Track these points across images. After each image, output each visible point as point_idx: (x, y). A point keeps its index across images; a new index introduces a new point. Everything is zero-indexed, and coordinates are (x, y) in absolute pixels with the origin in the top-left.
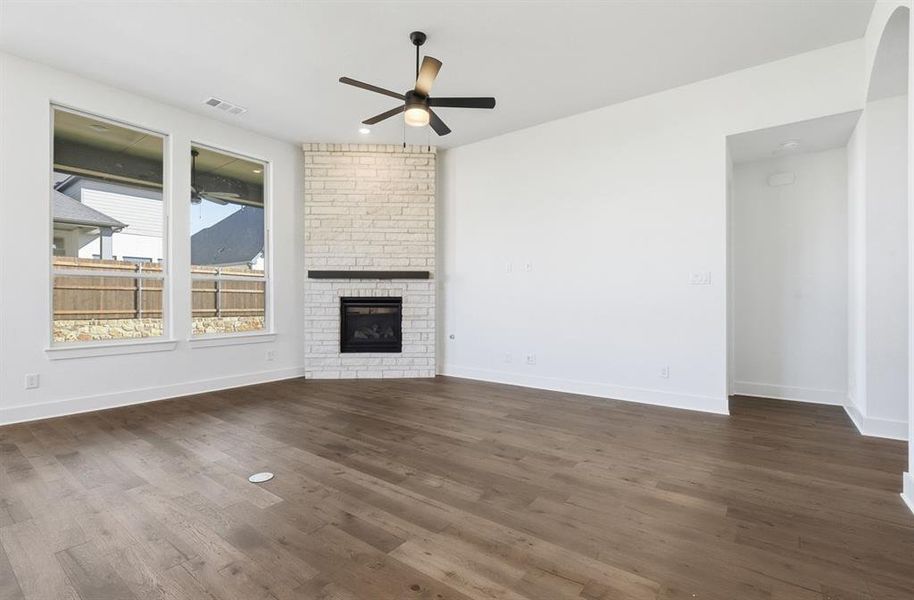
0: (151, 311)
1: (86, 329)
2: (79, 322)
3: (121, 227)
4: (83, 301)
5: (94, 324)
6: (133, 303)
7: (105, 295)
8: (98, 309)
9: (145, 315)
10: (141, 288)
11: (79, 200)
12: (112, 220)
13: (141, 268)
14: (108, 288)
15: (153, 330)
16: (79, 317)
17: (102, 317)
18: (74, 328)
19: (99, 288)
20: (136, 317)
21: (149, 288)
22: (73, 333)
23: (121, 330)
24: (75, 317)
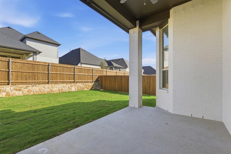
0: (53, 81)
1: (30, 88)
2: (28, 85)
3: (40, 52)
4: (29, 77)
5: (33, 86)
6: (47, 78)
7: (37, 74)
8: (35, 80)
9: (51, 82)
10: (50, 72)
11: (26, 43)
12: (37, 50)
13: (50, 65)
14: (38, 72)
15: (54, 88)
16: (28, 83)
17: (36, 83)
18: (26, 88)
19: (35, 72)
20: (48, 83)
21: (53, 73)
22: (26, 90)
23: (43, 88)
24: (26, 83)
